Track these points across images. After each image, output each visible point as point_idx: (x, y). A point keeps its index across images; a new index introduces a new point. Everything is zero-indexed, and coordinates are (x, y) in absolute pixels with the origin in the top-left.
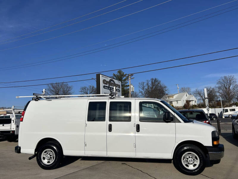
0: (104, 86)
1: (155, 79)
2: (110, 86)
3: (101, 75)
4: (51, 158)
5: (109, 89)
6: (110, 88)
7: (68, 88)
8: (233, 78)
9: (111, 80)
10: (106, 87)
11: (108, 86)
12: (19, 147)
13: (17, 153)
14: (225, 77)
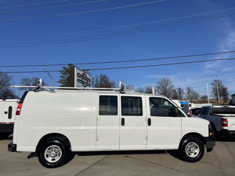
0: (78, 80)
1: (104, 76)
2: (83, 80)
3: (75, 68)
4: (56, 155)
5: (81, 83)
7: (7, 78)
8: (169, 79)
9: (84, 74)
12: (14, 145)
13: (11, 152)
14: (164, 79)
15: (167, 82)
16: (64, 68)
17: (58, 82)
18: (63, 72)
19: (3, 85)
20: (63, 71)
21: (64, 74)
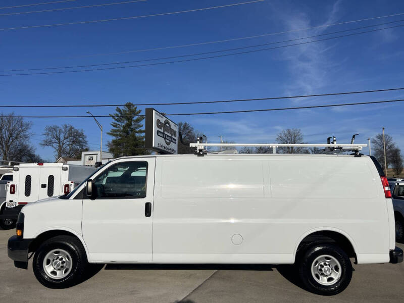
0: (158, 131)
2: (165, 133)
3: (154, 111)
5: (163, 137)
6: (165, 135)
7: (22, 125)
8: (299, 132)
9: (167, 122)
10: (161, 132)
11: (162, 131)
14: (289, 131)
15: (295, 137)
16: (119, 110)
17: (108, 133)
18: (116, 118)
19: (16, 138)
20: (117, 115)
21: (119, 121)
